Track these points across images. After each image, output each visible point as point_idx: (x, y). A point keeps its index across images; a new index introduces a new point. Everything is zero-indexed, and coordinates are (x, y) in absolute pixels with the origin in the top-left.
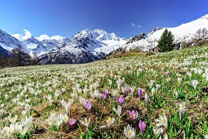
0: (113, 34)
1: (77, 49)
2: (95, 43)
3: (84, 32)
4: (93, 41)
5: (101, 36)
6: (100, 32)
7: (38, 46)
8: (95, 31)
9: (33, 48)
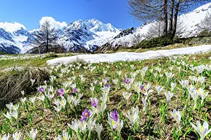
0: (109, 24)
1: (68, 42)
2: (88, 35)
3: (77, 23)
4: (86, 33)
5: (96, 27)
6: (94, 22)
7: (28, 39)
8: (89, 21)
9: (23, 40)
